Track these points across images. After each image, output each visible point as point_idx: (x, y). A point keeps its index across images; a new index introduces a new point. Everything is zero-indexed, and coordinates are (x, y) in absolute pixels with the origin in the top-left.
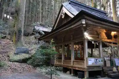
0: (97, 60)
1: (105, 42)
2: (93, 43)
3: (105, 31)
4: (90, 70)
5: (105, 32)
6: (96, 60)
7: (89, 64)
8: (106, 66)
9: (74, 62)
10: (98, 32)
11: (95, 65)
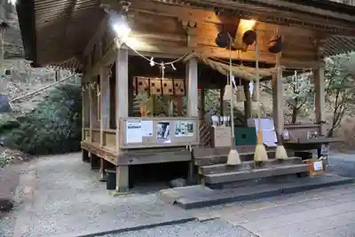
0: (165, 125)
1: (210, 58)
2: (152, 63)
3: (215, 19)
4: (136, 162)
5: (217, 24)
6: (164, 128)
7: (128, 141)
8: (213, 146)
9: (107, 135)
10: (185, 24)
11: (157, 143)
